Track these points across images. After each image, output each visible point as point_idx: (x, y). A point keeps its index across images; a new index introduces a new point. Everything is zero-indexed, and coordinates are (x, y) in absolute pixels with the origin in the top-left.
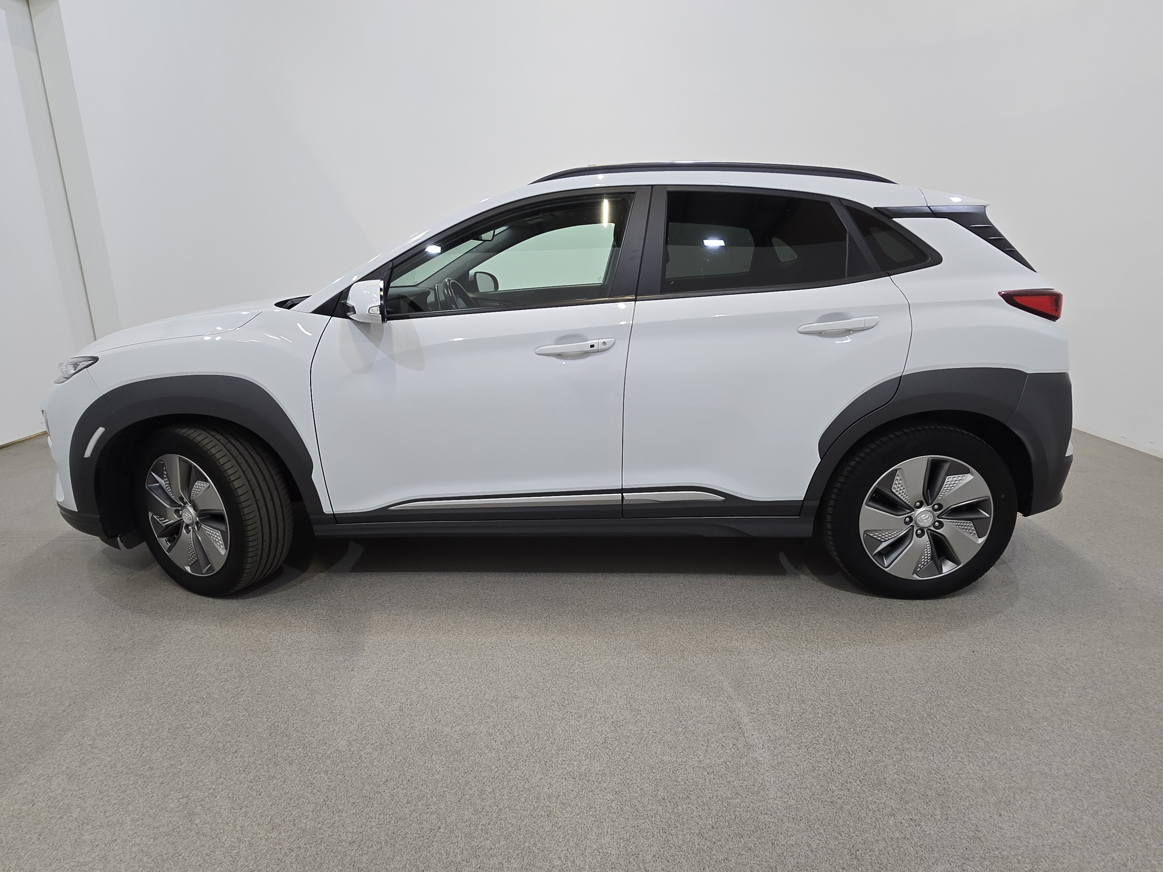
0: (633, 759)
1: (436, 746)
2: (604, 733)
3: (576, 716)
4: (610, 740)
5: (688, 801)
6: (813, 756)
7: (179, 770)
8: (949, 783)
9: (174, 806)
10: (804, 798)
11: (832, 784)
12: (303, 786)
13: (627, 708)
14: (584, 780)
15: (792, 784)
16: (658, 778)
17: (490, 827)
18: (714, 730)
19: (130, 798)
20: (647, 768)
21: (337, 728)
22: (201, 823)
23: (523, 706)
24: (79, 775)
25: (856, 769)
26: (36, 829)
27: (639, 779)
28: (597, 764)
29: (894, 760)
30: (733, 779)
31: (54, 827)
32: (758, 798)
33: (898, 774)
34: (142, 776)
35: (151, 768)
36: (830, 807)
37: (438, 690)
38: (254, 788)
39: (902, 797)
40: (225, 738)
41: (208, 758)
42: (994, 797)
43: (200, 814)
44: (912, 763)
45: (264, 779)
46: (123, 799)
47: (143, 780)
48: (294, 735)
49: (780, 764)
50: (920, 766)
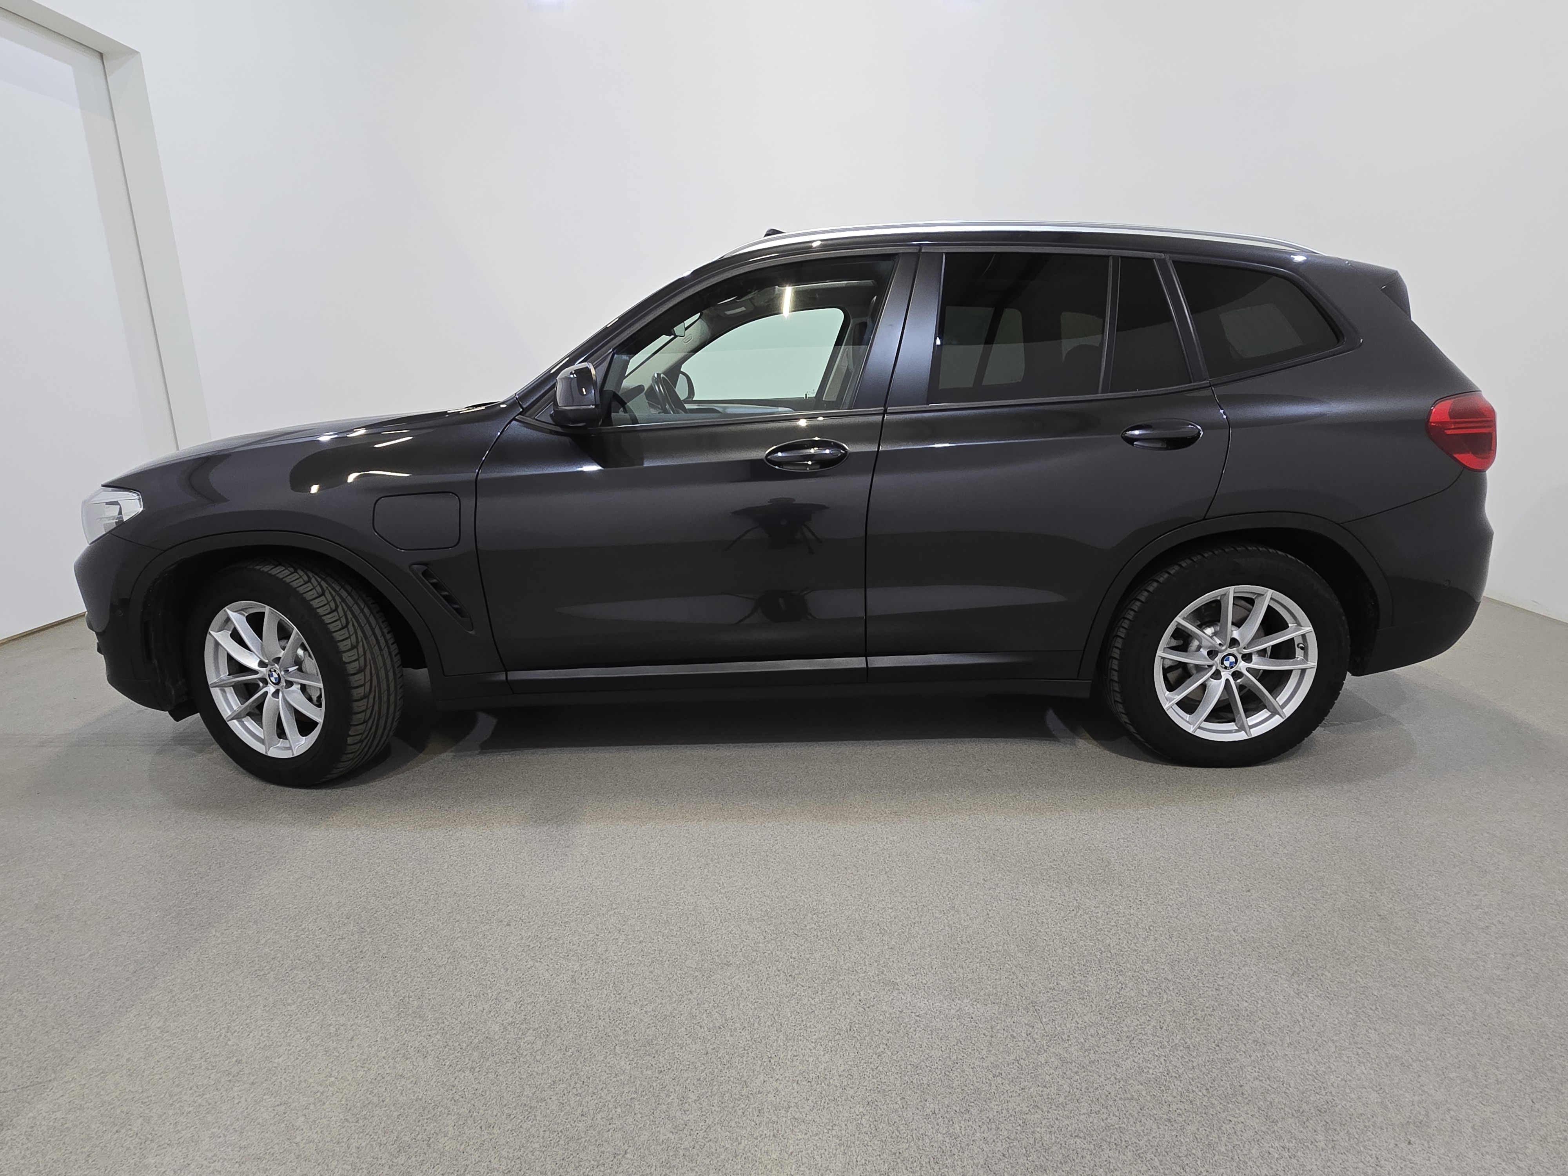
0: (890, 1054)
1: (621, 1032)
2: (849, 1016)
3: (810, 992)
4: (857, 1026)
5: (967, 1116)
6: (1140, 1051)
7: (275, 1065)
8: (1333, 1093)
9: (267, 1117)
10: (1131, 1114)
11: (1167, 1093)
12: (442, 1090)
13: (879, 980)
14: (823, 1084)
15: (1112, 1094)
16: (925, 1082)
17: (695, 1151)
18: (1000, 1013)
19: (209, 1104)
20: (909, 1067)
21: (486, 1007)
22: (304, 1141)
23: (737, 977)
24: (144, 1072)
25: (1201, 1071)
26: (85, 1147)
27: (898, 1083)
28: (841, 1061)
29: (1253, 1058)
30: (1030, 1084)
31: (108, 1145)
32: (1066, 1113)
33: (1260, 1080)
34: (227, 1072)
35: (239, 1062)
36: (1166, 1128)
37: (623, 953)
38: (375, 1091)
39: (1267, 1113)
40: (339, 1019)
41: (314, 1048)
42: (1399, 1117)
43: (302, 1130)
44: (1278, 1064)
45: (389, 1078)
46: (200, 1105)
47: (227, 1079)
48: (430, 1016)
49: (1093, 1062)
50: (1290, 1068)
